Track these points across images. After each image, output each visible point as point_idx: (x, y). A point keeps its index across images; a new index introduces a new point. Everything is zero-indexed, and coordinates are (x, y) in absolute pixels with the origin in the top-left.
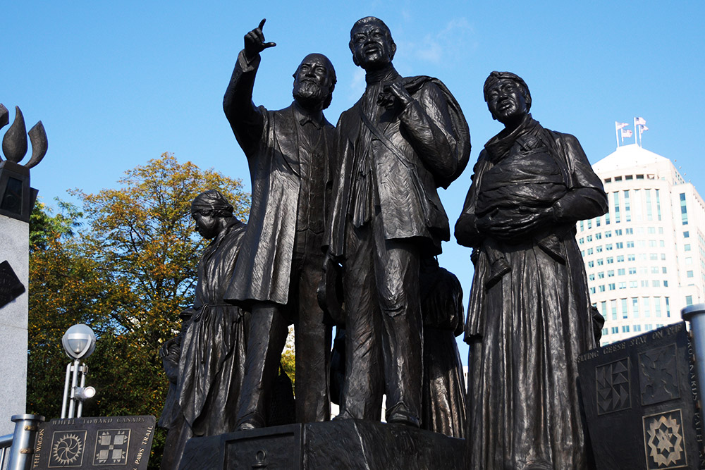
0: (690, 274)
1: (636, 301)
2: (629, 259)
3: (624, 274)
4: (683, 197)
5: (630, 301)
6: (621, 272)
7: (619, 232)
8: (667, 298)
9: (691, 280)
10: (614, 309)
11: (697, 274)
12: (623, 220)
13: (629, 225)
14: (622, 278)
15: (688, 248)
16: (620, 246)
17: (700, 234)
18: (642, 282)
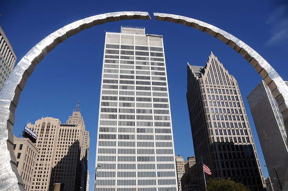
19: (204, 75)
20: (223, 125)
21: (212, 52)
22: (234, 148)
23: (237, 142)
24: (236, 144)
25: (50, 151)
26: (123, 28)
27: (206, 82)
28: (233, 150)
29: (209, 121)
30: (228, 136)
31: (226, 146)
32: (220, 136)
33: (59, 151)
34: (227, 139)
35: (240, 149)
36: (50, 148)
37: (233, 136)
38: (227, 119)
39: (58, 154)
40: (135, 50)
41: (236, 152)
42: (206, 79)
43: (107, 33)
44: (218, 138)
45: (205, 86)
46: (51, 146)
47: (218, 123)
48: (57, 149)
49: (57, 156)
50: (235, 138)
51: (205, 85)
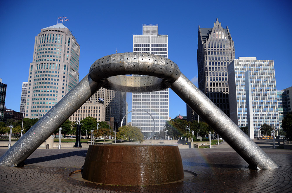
0: (67, 59)
1: (51, 65)
2: (51, 53)
3: (49, 57)
4: (69, 39)
5: (49, 64)
6: (48, 56)
7: (50, 45)
8: (59, 65)
9: (67, 61)
10: (45, 66)
11: (69, 59)
12: (54, 42)
13: (56, 44)
14: (48, 58)
15: (68, 52)
16: (49, 49)
17: (72, 49)
18: (53, 59)
19: (208, 40)
20: (216, 79)
21: (217, 19)
22: (222, 95)
23: (224, 92)
24: (224, 93)
25: (103, 96)
26: (144, 26)
27: (209, 46)
28: (221, 97)
29: (207, 77)
30: (219, 87)
31: (216, 94)
32: (213, 87)
33: (108, 95)
34: (217, 89)
35: (226, 96)
36: (103, 94)
37: (222, 87)
38: (220, 75)
39: (108, 97)
40: (150, 48)
41: (223, 98)
42: (209, 44)
43: (134, 36)
44: (211, 89)
45: (207, 50)
46: (103, 93)
47: (213, 78)
48: (107, 94)
49: (107, 98)
50: (224, 89)
51: (207, 48)
